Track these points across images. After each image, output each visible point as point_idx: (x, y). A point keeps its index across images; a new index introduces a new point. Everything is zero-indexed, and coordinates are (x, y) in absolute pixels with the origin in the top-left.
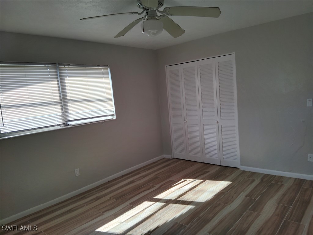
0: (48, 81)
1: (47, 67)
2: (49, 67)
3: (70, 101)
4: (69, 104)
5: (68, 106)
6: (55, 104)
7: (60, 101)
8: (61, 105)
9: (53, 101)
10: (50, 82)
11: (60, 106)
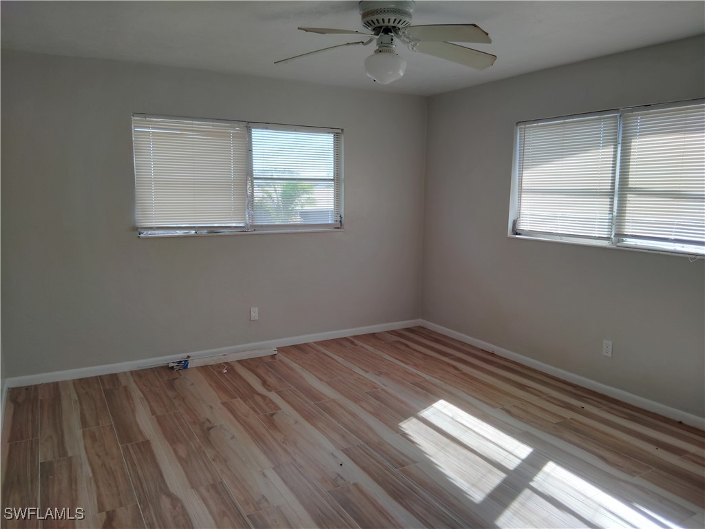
0: (597, 147)
1: (601, 119)
2: (604, 118)
3: (632, 191)
4: (630, 197)
5: (628, 202)
6: (600, 195)
7: (611, 189)
8: (610, 198)
9: (597, 187)
10: (599, 149)
11: (609, 200)
